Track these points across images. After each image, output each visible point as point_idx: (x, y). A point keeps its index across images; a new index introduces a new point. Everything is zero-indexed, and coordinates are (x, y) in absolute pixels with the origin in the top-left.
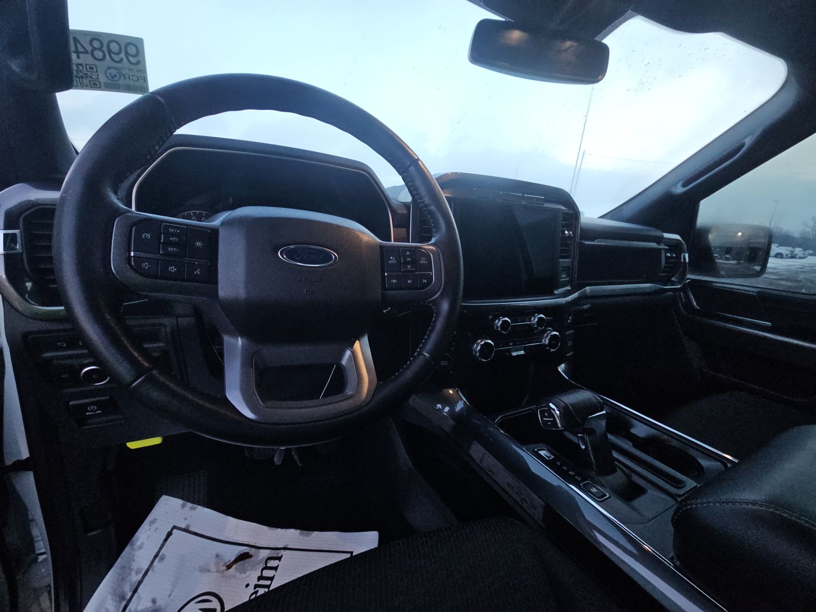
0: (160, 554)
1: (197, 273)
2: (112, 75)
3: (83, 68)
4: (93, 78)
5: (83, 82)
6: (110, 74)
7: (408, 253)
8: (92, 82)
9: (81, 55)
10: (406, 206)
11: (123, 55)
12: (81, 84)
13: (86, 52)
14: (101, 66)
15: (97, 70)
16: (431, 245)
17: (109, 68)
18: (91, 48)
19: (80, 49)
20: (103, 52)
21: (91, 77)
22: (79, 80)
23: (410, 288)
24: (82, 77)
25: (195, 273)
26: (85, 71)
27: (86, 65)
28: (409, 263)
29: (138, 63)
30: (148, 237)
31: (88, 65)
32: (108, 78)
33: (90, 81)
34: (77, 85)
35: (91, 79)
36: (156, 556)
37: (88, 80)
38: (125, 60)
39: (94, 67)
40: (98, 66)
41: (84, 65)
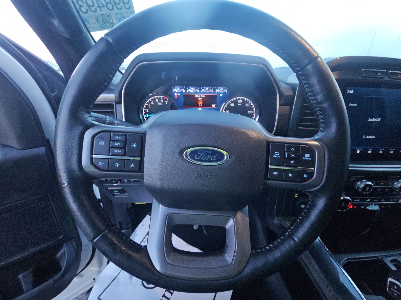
0: (144, 241)
1: (132, 166)
2: (119, 18)
3: (105, 17)
4: (111, 22)
5: (107, 25)
6: (118, 17)
7: (293, 149)
8: (111, 25)
9: (102, 8)
10: (293, 87)
11: (122, 4)
12: (106, 26)
13: (104, 6)
14: (113, 13)
15: (112, 17)
16: (316, 140)
17: (117, 14)
18: (106, 3)
19: (101, 5)
20: (112, 4)
21: (110, 21)
22: (105, 24)
23: (290, 180)
24: (106, 23)
25: (131, 166)
26: (106, 18)
27: (106, 14)
28: (292, 159)
29: (130, 8)
30: (102, 144)
31: (107, 14)
32: (117, 20)
33: (110, 24)
34: (105, 27)
35: (110, 23)
36: (143, 241)
37: (109, 23)
38: (123, 7)
39: (110, 15)
40: (111, 14)
41: (105, 14)
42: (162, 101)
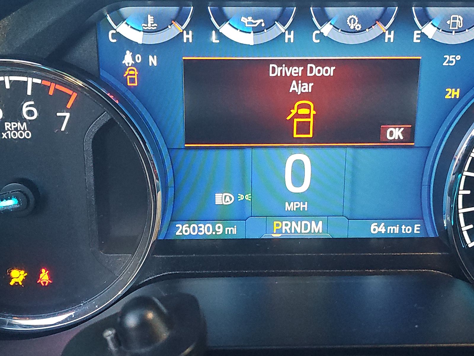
42: (30, 113)
